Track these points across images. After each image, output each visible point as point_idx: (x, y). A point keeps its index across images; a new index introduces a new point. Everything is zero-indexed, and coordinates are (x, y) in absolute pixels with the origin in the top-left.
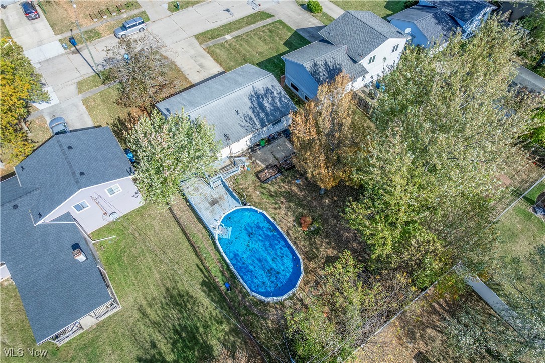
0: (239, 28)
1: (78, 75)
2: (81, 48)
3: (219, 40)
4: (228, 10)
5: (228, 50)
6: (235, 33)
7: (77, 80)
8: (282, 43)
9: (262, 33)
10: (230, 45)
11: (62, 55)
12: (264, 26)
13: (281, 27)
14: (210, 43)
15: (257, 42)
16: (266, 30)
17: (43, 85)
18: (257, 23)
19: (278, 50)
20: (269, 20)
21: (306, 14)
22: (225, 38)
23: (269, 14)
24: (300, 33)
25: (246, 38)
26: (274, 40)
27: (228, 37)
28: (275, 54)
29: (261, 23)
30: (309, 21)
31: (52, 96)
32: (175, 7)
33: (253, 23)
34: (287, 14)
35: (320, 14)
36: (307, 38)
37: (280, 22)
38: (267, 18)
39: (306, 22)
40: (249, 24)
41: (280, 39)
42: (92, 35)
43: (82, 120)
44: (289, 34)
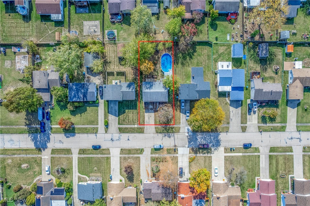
0: (131, 128)
1: (178, 135)
2: (174, 147)
3: (139, 126)
4: (128, 140)
6: (133, 126)
7: (179, 133)
8: (125, 114)
9: (127, 121)
10: (138, 122)
11: (179, 147)
12: (124, 125)
13: (121, 121)
14: (142, 126)
15: (131, 118)
16: (125, 122)
17: (187, 137)
18: (125, 127)
19: (128, 111)
20: (121, 126)
21: (110, 122)
22: (137, 126)
23: (119, 129)
24: (117, 115)
25: (132, 122)
26: (126, 116)
27: (136, 126)
28: (130, 110)
29: (124, 127)
30: (111, 118)
31: (186, 131)
32: (141, 151)
33: (126, 128)
34: (115, 126)
35: (106, 120)
36: (118, 112)
37: (119, 124)
38: (121, 128)
39: (112, 119)
40: (127, 128)
41: (125, 116)
42: (169, 151)
43: (183, 117)
44: (121, 116)
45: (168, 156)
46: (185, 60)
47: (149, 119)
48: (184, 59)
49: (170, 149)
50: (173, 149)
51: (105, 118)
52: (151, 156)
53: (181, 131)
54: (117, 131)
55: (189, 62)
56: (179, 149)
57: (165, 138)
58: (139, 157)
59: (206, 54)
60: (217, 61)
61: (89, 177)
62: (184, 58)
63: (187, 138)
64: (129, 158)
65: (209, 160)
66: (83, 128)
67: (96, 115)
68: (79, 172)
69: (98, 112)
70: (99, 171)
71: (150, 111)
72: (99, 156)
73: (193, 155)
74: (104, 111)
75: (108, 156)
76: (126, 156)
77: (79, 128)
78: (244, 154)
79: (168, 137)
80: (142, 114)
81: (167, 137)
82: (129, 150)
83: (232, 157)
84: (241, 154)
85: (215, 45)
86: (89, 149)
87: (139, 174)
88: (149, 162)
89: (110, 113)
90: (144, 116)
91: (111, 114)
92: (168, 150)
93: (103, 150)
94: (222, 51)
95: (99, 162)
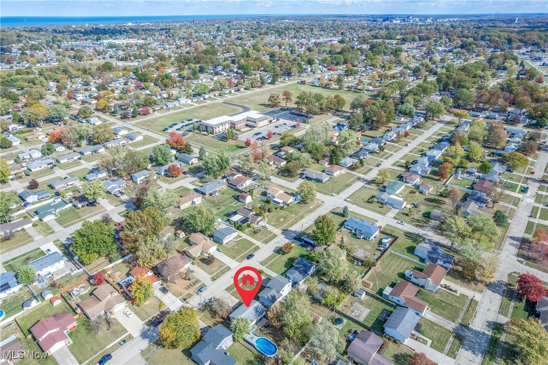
2: (188, 301)
35: (264, 274)
45: (187, 292)
49: (190, 297)
51: (266, 274)
52: (202, 282)
56: (182, 304)
57: (203, 301)
58: (211, 275)
61: (235, 241)
64: (219, 269)
65: (143, 317)
66: (272, 259)
68: (245, 239)
69: (276, 272)
70: (232, 248)
71: (237, 306)
72: (242, 255)
73: (163, 309)
74: (272, 277)
75: (235, 259)
76: (222, 268)
77: (276, 256)
78: (104, 350)
79: (201, 303)
80: (241, 298)
82: (224, 273)
84: (108, 347)
86: (254, 252)
87: (200, 266)
88: (199, 278)
90: (237, 299)
92: (192, 295)
93: (244, 259)
95: (238, 252)
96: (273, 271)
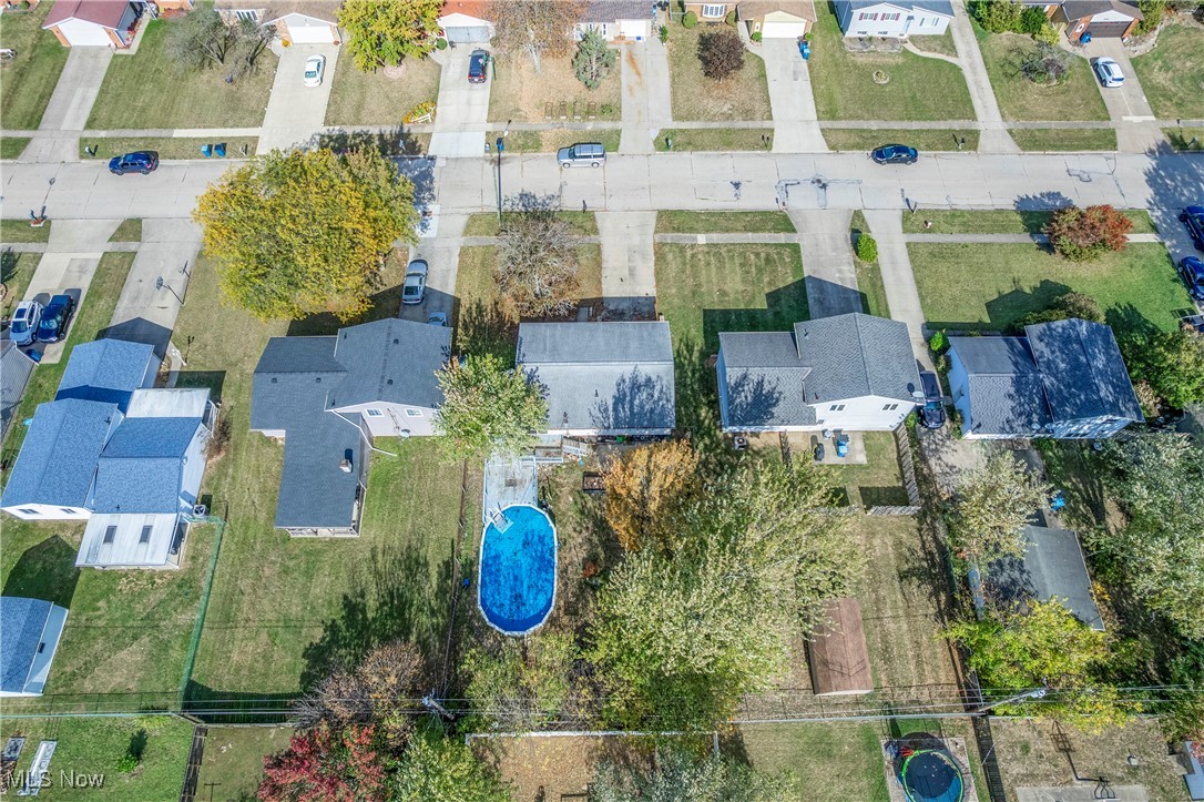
0: (727, 231)
1: (478, 203)
2: (505, 158)
3: (685, 238)
4: (737, 185)
5: (684, 264)
6: (716, 237)
7: (471, 211)
8: (767, 290)
9: (752, 257)
10: (693, 256)
11: (478, 159)
12: (766, 244)
13: (787, 260)
14: (670, 237)
15: (733, 271)
16: (763, 255)
17: (433, 198)
18: (761, 234)
19: (750, 302)
20: (782, 238)
21: (847, 254)
22: (695, 239)
23: (791, 224)
24: (809, 286)
25: (725, 255)
26: (760, 280)
27: (702, 239)
28: (742, 307)
29: (767, 235)
30: (840, 271)
31: (433, 222)
32: (666, 142)
33: (755, 230)
34: (817, 239)
35: (866, 265)
36: (810, 301)
37: (795, 248)
38: (782, 230)
39: (834, 270)
40: (746, 229)
41: (769, 283)
42: (530, 142)
43: (445, 277)
44: (790, 280)
45: (537, 122)
46: (391, 594)
47: (632, 271)
48: (400, 596)
49: (523, 148)
50: (510, 150)
51: (876, 269)
52: (619, 125)
53: (462, 221)
54: (800, 219)
55: (366, 577)
56: (481, 152)
57: (549, 193)
58: (677, 118)
59: (239, 633)
60: (180, 586)
61: (906, 52)
62: (397, 606)
63: (435, 193)
64: (729, 117)
65: (338, 112)
66: (979, 229)
67: (928, 283)
68: (956, 69)
69: (922, 298)
70: (864, 73)
71: (624, 306)
72: (874, 125)
73: (415, 129)
74: (887, 305)
75: (828, 124)
76: (740, 124)
77: (1004, 229)
78: (164, 133)
79: (534, 197)
80: (674, 291)
81: (540, 196)
82: (729, 145)
83: (224, 125)
84: (178, 133)
85: (161, 702)
86: (929, 147)
87: (675, 61)
88: (628, 104)
89: (853, 296)
90: (658, 281)
91: (845, 290)
92: (537, 146)
93: (859, 147)
94: (123, 654)
95: (873, 102)
96: (919, 283)
